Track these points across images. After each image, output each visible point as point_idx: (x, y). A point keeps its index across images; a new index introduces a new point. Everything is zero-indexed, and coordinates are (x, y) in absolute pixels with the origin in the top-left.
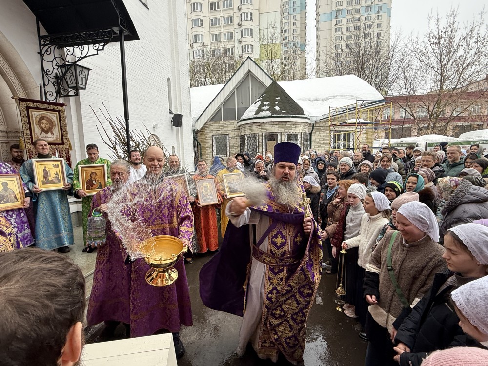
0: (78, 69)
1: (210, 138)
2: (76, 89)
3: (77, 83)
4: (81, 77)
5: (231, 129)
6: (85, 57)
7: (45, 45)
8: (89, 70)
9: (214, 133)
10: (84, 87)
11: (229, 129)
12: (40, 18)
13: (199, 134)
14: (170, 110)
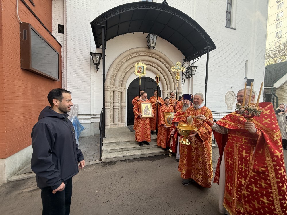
0: (193, 67)
2: (192, 75)
3: (192, 72)
4: (193, 70)
6: (194, 62)
7: (184, 62)
8: (197, 67)
10: (194, 73)
12: (184, 54)
13: (277, 90)
14: (245, 77)
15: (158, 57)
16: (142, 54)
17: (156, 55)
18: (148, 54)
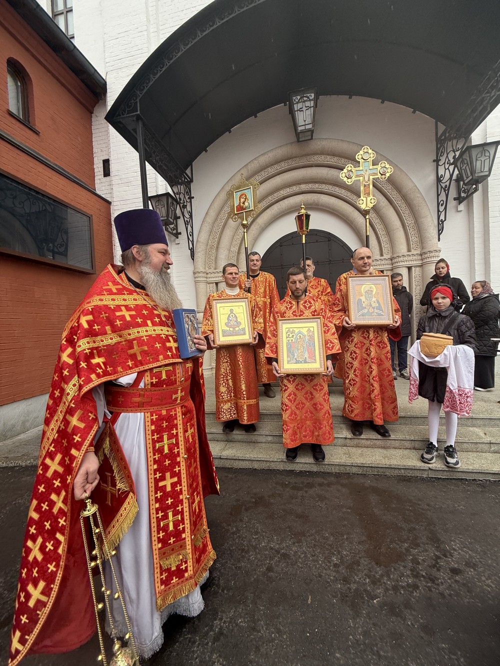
2: (479, 181)
3: (475, 173)
4: (479, 160)
7: (441, 147)
8: (497, 143)
10: (487, 173)
12: (439, 119)
15: (336, 159)
16: (284, 166)
17: (329, 157)
18: (304, 162)
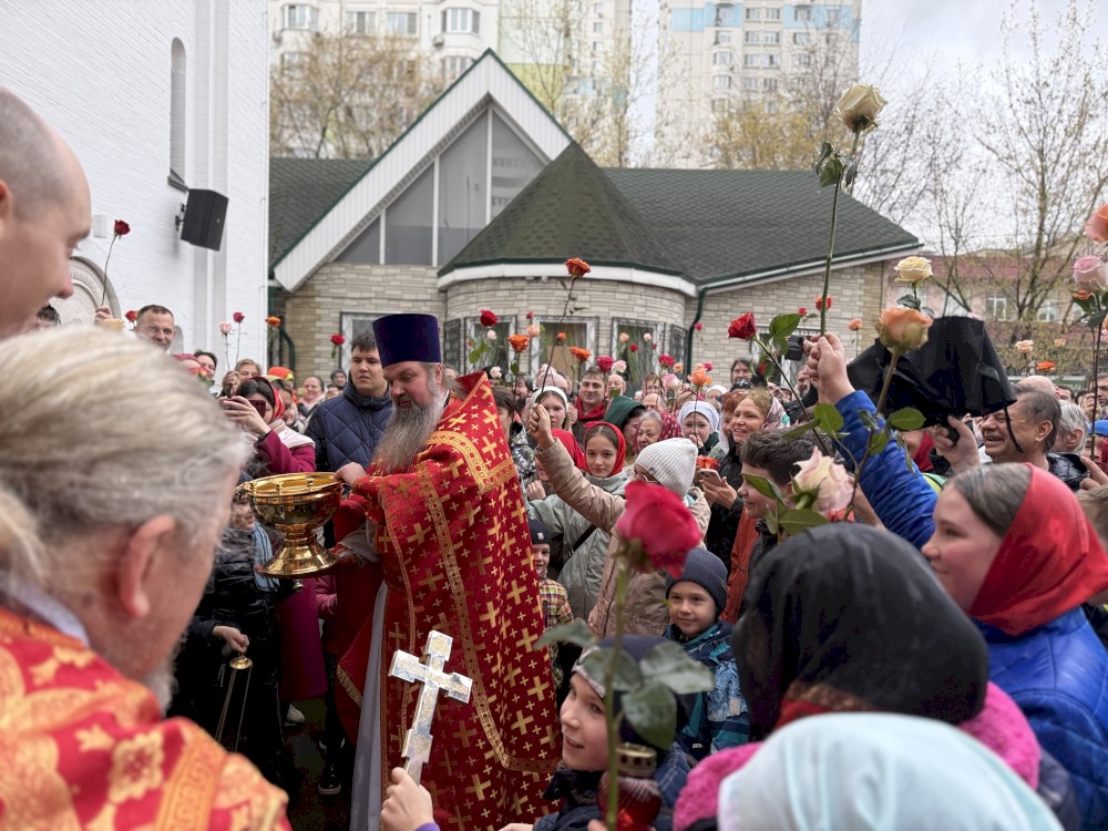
1: (331, 324)
5: (414, 297)
9: (349, 306)
11: (406, 296)
13: (289, 305)
14: (172, 171)
